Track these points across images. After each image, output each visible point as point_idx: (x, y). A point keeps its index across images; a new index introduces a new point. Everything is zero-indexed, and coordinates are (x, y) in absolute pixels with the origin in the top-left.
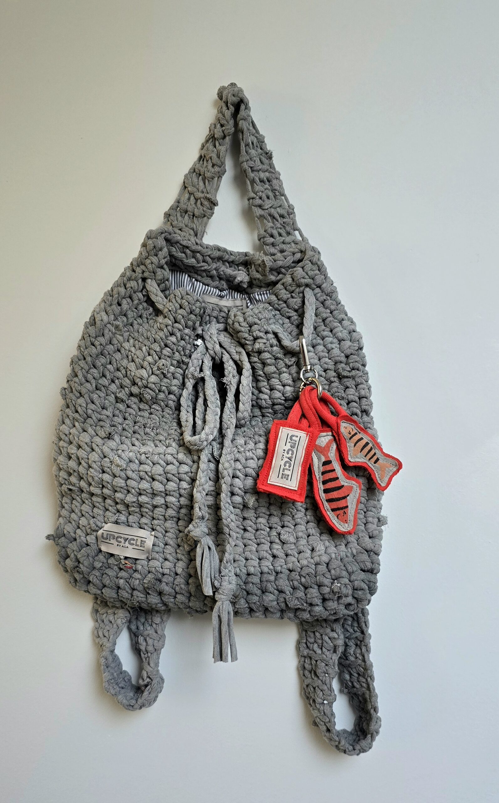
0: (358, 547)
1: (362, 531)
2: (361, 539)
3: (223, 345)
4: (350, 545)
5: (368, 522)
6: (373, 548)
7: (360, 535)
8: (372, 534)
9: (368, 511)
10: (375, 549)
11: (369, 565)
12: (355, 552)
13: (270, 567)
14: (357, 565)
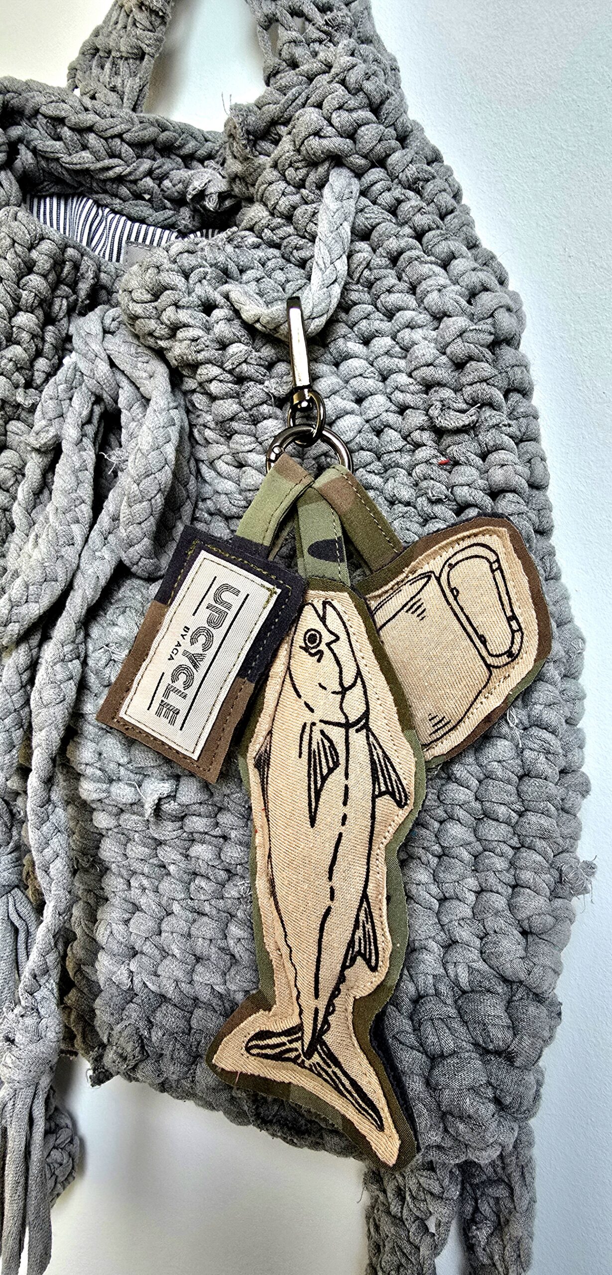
0: (480, 965)
1: (497, 913)
2: (492, 938)
3: (117, 362)
4: (456, 954)
5: (519, 882)
6: (523, 976)
7: (489, 924)
8: (530, 927)
9: (523, 846)
10: (530, 981)
11: (499, 1036)
12: (464, 978)
13: (217, 988)
14: (463, 1030)
